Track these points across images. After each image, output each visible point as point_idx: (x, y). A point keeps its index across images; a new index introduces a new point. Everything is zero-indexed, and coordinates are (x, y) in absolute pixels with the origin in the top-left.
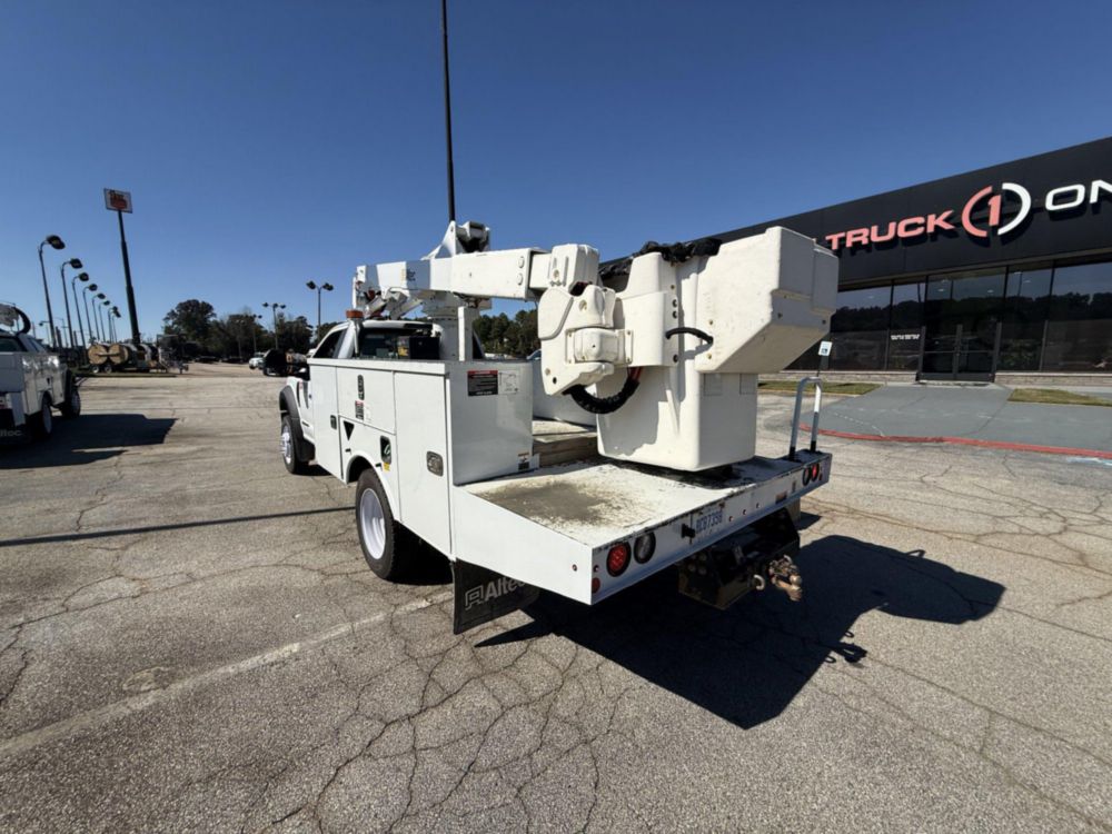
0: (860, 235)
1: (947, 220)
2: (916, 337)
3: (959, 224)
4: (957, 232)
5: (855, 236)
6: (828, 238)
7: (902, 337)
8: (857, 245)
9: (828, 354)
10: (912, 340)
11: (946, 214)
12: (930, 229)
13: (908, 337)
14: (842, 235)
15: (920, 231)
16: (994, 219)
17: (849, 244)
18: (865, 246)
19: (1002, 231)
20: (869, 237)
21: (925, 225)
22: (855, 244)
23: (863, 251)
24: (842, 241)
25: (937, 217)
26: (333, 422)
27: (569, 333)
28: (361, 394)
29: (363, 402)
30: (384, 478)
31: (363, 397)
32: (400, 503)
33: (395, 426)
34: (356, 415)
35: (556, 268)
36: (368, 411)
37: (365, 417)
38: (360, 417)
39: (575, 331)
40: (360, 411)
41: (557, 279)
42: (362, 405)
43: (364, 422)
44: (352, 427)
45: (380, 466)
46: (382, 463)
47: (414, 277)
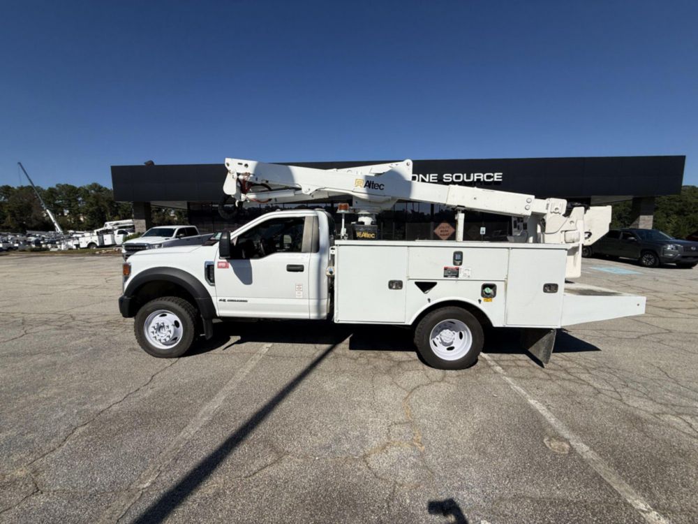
26: (396, 285)
27: (562, 232)
28: (458, 262)
29: (460, 267)
30: (485, 307)
31: (461, 264)
32: (506, 316)
33: (507, 276)
34: (445, 276)
35: (556, 207)
36: (467, 272)
37: (461, 276)
38: (452, 276)
39: (566, 231)
40: (453, 272)
41: (557, 211)
42: (458, 269)
43: (459, 279)
44: (434, 284)
45: (480, 301)
46: (482, 299)
47: (382, 187)
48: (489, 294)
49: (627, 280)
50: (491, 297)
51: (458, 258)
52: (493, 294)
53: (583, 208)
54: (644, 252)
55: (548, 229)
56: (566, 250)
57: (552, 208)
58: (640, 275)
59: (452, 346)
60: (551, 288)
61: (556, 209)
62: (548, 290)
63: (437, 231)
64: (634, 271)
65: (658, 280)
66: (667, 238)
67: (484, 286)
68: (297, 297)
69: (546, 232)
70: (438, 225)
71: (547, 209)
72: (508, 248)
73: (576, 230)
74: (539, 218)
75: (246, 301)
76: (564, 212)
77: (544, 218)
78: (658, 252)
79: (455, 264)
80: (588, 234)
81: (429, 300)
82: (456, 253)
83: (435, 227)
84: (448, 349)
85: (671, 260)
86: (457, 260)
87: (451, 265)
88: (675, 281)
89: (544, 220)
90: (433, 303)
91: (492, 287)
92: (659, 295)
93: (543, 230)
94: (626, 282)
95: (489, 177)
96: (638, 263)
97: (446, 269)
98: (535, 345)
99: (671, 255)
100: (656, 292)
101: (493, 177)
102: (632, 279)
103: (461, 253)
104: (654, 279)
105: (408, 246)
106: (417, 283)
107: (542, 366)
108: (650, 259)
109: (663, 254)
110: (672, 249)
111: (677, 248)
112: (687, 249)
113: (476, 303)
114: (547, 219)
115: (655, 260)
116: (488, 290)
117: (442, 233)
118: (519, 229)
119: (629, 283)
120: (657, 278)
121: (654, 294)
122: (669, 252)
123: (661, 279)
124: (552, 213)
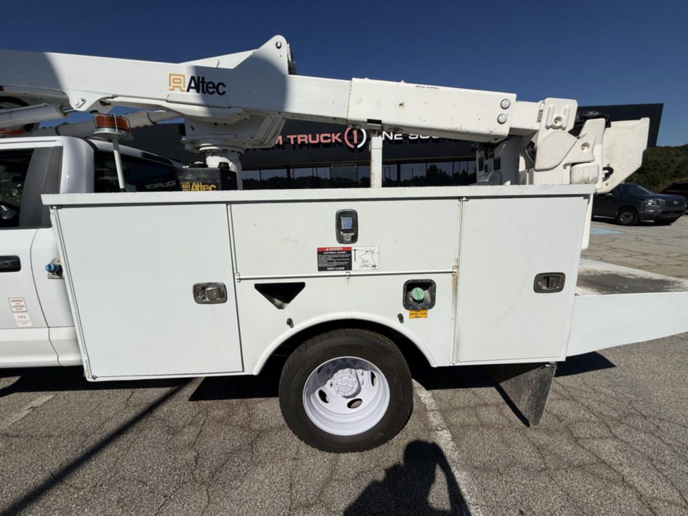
0: (304, 138)
1: (339, 137)
3: (344, 140)
4: (343, 144)
5: (301, 138)
6: (288, 137)
8: (303, 143)
11: (339, 134)
12: (333, 141)
14: (295, 136)
15: (329, 141)
16: (356, 141)
17: (299, 142)
18: (307, 144)
19: (359, 146)
20: (308, 140)
21: (331, 138)
22: (302, 142)
24: (295, 139)
25: (335, 135)
26: (209, 293)
27: (565, 166)
28: (349, 236)
29: (353, 246)
30: (412, 328)
31: (354, 239)
32: (457, 345)
33: (458, 260)
34: (321, 269)
35: (555, 116)
36: (368, 257)
37: (356, 265)
38: (337, 268)
39: (573, 165)
40: (339, 259)
41: (559, 124)
42: (349, 251)
43: (352, 273)
44: (299, 287)
45: (401, 318)
46: (406, 313)
47: (221, 89)
48: (420, 301)
49: (608, 242)
50: (424, 309)
51: (348, 225)
52: (429, 300)
53: (602, 121)
54: (621, 210)
55: (540, 162)
56: (586, 196)
57: (548, 119)
58: (621, 235)
59: (357, 397)
60: (550, 282)
61: (558, 119)
62: (544, 288)
64: (613, 230)
65: (641, 240)
66: (646, 193)
67: (410, 286)
68: (20, 325)
69: (537, 167)
71: (539, 121)
72: (459, 198)
73: (593, 161)
74: (523, 142)
76: (571, 126)
77: (533, 140)
78: (637, 208)
79: (340, 240)
80: (607, 171)
81: (290, 322)
82: (341, 215)
84: (350, 405)
85: (650, 216)
86: (346, 231)
87: (332, 243)
88: (660, 240)
89: (532, 144)
90: (299, 327)
91: (428, 285)
92: (651, 258)
93: (531, 164)
94: (608, 244)
96: (616, 222)
97: (321, 252)
98: (513, 380)
99: (652, 211)
100: (645, 254)
102: (613, 240)
103: (353, 215)
104: (637, 238)
105: (227, 203)
106: (258, 287)
107: (528, 425)
108: (628, 216)
109: (643, 211)
110: (653, 204)
111: (658, 203)
112: (669, 203)
113: (394, 324)
114: (540, 141)
115: (634, 217)
116: (418, 294)
118: (486, 171)
119: (612, 244)
120: (640, 238)
121: (645, 257)
122: (650, 208)
123: (644, 239)
124: (548, 128)
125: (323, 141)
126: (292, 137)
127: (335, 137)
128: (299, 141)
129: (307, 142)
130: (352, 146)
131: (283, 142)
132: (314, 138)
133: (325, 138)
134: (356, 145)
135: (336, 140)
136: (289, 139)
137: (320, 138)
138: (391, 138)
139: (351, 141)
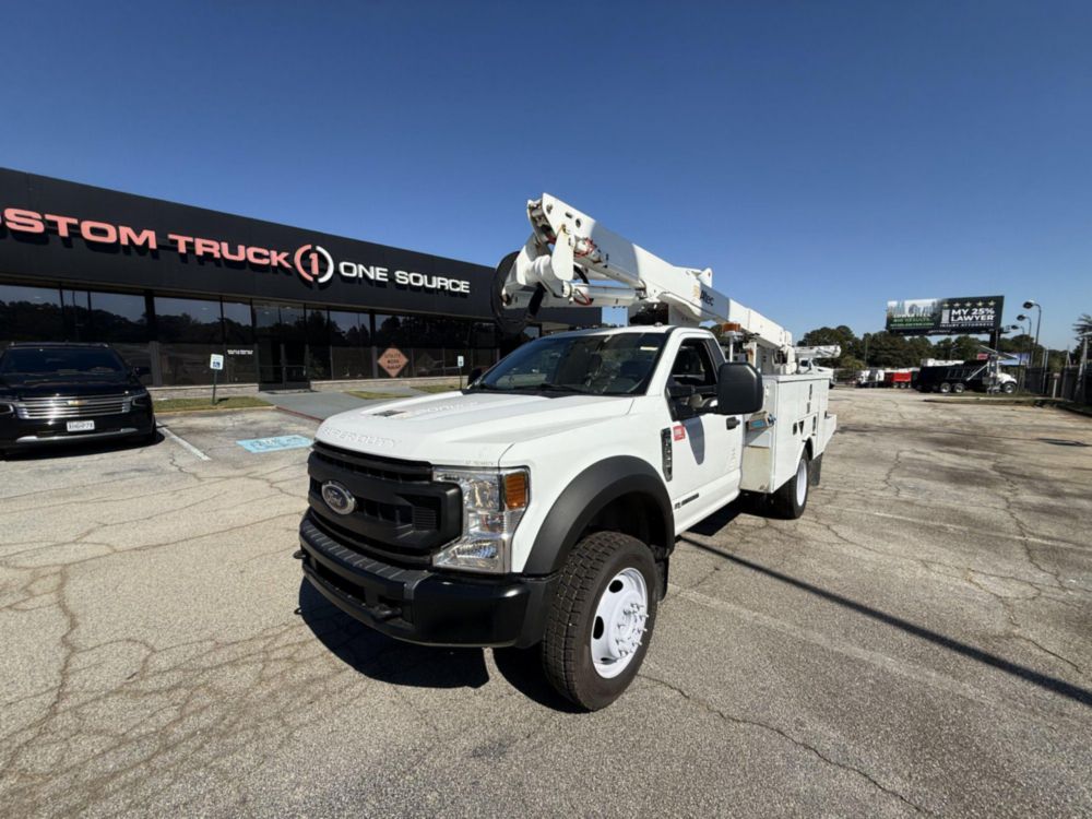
0: (210, 246)
1: (285, 259)
2: (250, 352)
3: (294, 266)
4: (293, 273)
6: (171, 236)
7: (238, 352)
8: (209, 254)
9: (221, 368)
10: (247, 355)
11: (285, 255)
12: (275, 263)
13: (243, 352)
14: (190, 239)
15: (265, 262)
16: (315, 271)
17: (199, 253)
18: (216, 259)
19: (322, 280)
20: (220, 251)
21: (269, 257)
22: (206, 254)
23: (212, 264)
24: (190, 246)
25: (278, 254)
47: (712, 302)
63: (383, 361)
68: (730, 470)
70: (384, 351)
75: (697, 496)
83: (379, 356)
95: (455, 285)
101: (458, 286)
117: (390, 365)
125: (252, 259)
126: (182, 241)
127: (276, 258)
128: (200, 251)
129: (217, 255)
130: (311, 279)
131: (158, 246)
132: (234, 251)
133: (257, 255)
134: (316, 277)
135: (279, 263)
136: (176, 242)
137: (246, 253)
138: (372, 277)
139: (308, 269)
